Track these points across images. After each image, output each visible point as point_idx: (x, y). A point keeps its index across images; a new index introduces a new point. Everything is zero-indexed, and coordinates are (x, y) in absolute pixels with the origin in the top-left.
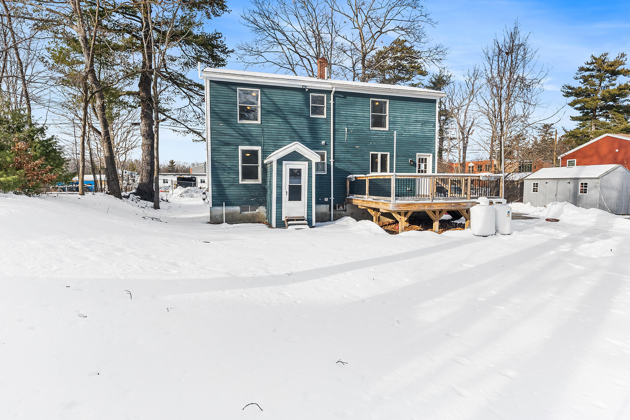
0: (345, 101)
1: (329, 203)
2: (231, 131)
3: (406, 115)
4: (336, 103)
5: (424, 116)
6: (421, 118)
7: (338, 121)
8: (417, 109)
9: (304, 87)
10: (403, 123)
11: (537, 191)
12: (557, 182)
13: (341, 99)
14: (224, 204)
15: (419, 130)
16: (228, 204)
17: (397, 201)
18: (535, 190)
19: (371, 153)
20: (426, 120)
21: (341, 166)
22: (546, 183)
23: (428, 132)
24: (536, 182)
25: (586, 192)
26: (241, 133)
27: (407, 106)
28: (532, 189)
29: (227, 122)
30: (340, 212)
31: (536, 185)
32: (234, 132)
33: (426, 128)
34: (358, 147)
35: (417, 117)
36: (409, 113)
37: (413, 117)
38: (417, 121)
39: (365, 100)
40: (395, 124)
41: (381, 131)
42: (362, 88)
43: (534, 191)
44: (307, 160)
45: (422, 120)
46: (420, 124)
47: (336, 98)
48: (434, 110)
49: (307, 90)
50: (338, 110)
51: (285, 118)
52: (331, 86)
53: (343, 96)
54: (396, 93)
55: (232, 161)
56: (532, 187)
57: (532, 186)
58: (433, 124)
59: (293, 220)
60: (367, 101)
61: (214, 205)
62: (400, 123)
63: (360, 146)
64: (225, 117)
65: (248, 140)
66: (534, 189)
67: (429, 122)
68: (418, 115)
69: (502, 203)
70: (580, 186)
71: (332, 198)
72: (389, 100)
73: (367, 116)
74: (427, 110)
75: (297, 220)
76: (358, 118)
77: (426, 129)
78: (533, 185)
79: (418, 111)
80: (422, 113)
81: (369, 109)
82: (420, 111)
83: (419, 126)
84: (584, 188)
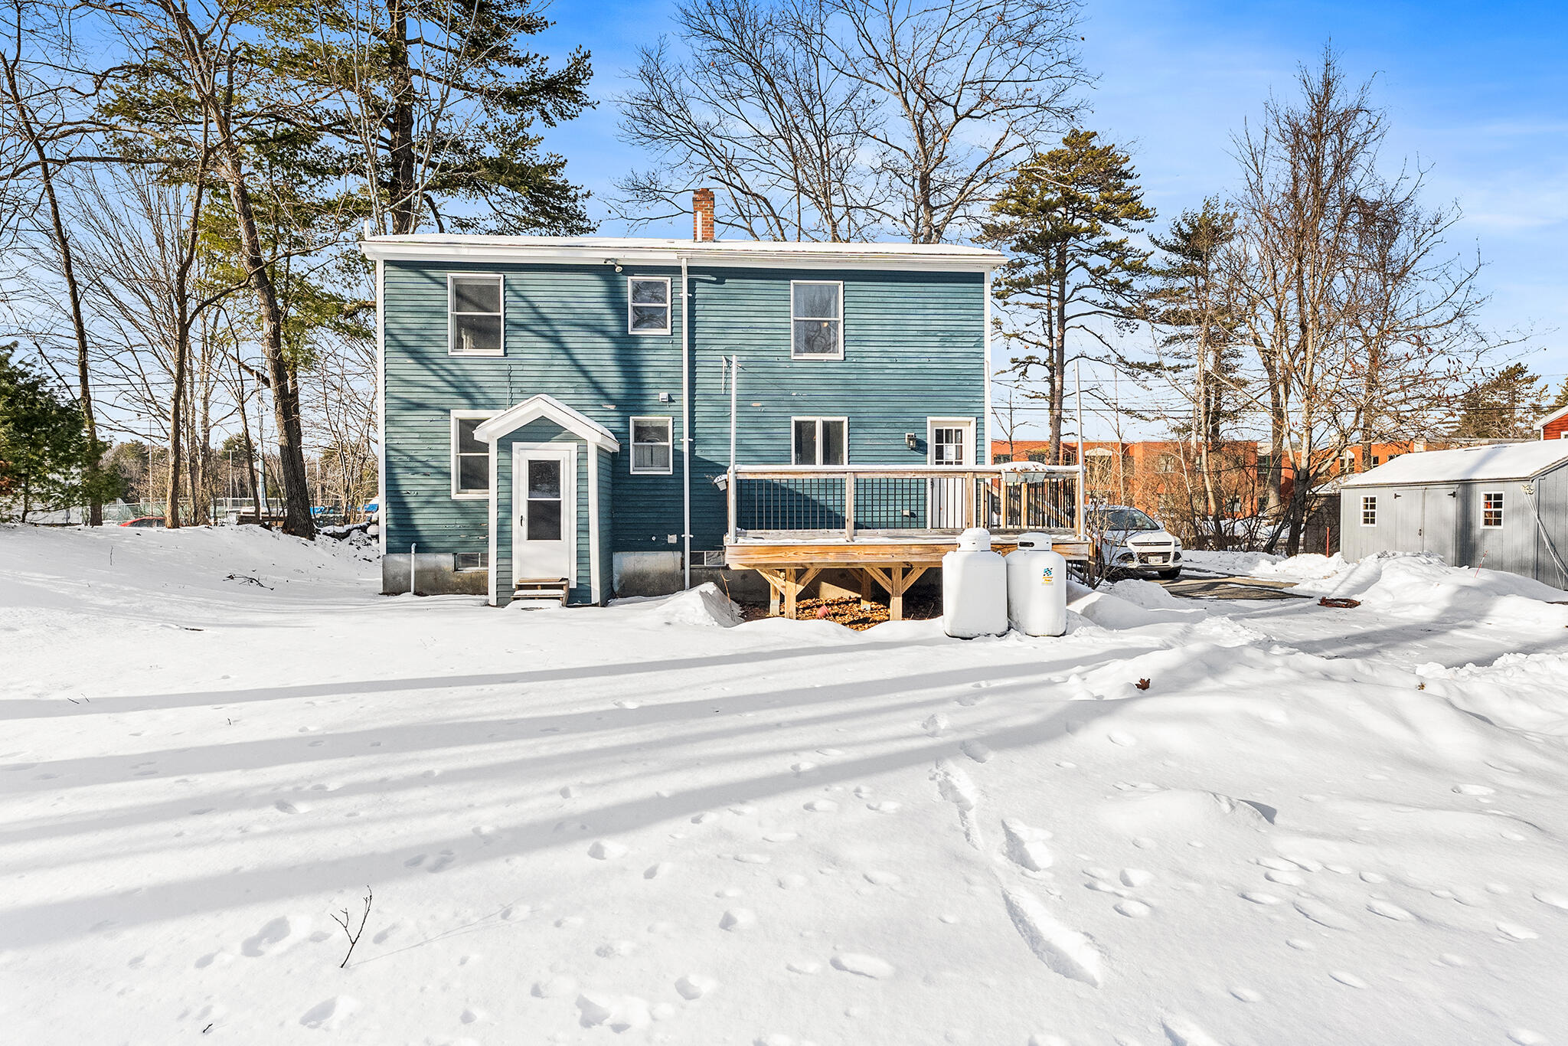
0: (723, 291)
1: (679, 547)
2: (426, 376)
3: (894, 317)
4: (697, 296)
5: (948, 317)
6: (938, 325)
7: (702, 341)
8: (926, 300)
9: (609, 263)
10: (887, 339)
11: (1373, 521)
12: (1424, 494)
13: (711, 285)
14: (413, 549)
15: (934, 355)
16: (422, 549)
17: (741, 540)
18: (1369, 518)
19: (794, 418)
20: (954, 328)
21: (713, 453)
22: (1396, 496)
23: (960, 361)
24: (1370, 493)
25: (1498, 523)
26: (450, 378)
27: (897, 295)
28: (1362, 515)
29: (417, 355)
30: (710, 572)
31: (1371, 503)
32: (434, 378)
33: (954, 350)
34: (759, 404)
35: (928, 322)
36: (904, 311)
37: (916, 321)
38: (926, 333)
39: (776, 284)
40: (863, 343)
41: (821, 361)
42: (759, 255)
43: (1366, 521)
44: (571, 437)
45: (943, 328)
46: (938, 339)
47: (698, 284)
48: (980, 301)
49: (618, 269)
50: (701, 313)
51: (556, 340)
52: (674, 256)
53: (715, 279)
54: (856, 262)
55: (434, 447)
56: (1362, 510)
57: (1362, 507)
58: (975, 339)
59: (535, 587)
60: (782, 287)
61: (390, 550)
62: (877, 338)
63: (763, 403)
64: (411, 341)
65: (467, 395)
66: (1366, 514)
67: (964, 334)
68: (930, 317)
69: (1032, 544)
70: (1482, 505)
71: (687, 536)
72: (844, 280)
73: (783, 326)
74: (957, 301)
75: (544, 587)
76: (758, 331)
77: (957, 351)
78: (1362, 503)
79: (931, 306)
80: (942, 312)
81: (787, 309)
82: (936, 306)
83: (933, 345)
84: (1493, 509)
